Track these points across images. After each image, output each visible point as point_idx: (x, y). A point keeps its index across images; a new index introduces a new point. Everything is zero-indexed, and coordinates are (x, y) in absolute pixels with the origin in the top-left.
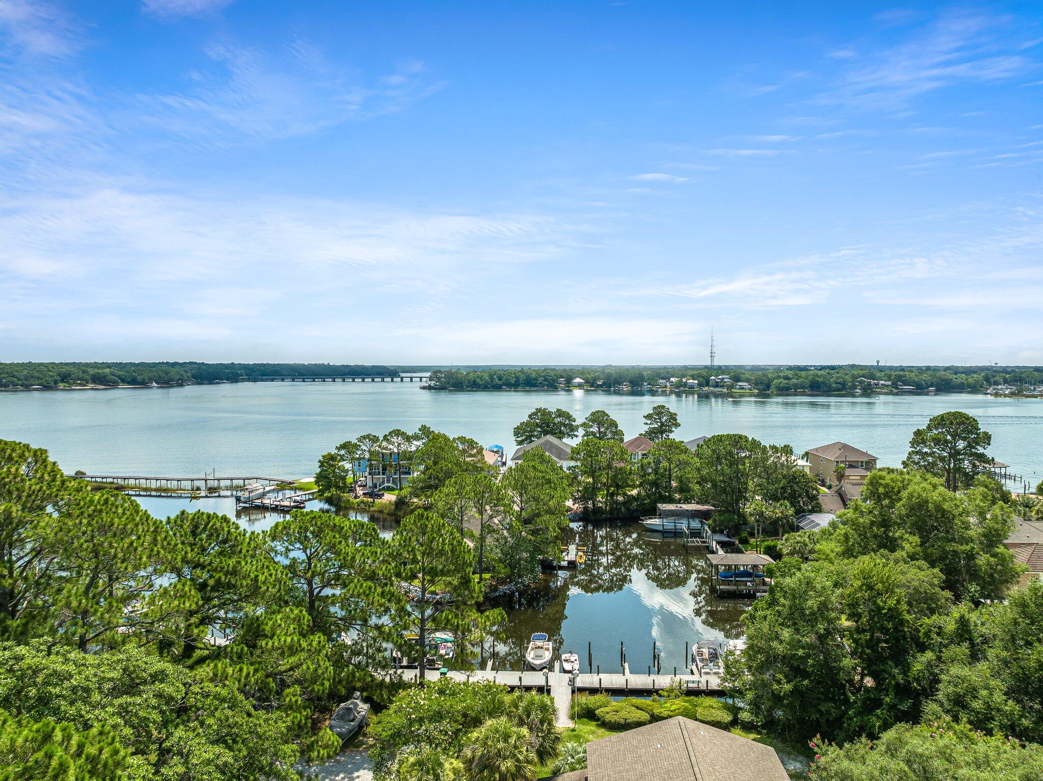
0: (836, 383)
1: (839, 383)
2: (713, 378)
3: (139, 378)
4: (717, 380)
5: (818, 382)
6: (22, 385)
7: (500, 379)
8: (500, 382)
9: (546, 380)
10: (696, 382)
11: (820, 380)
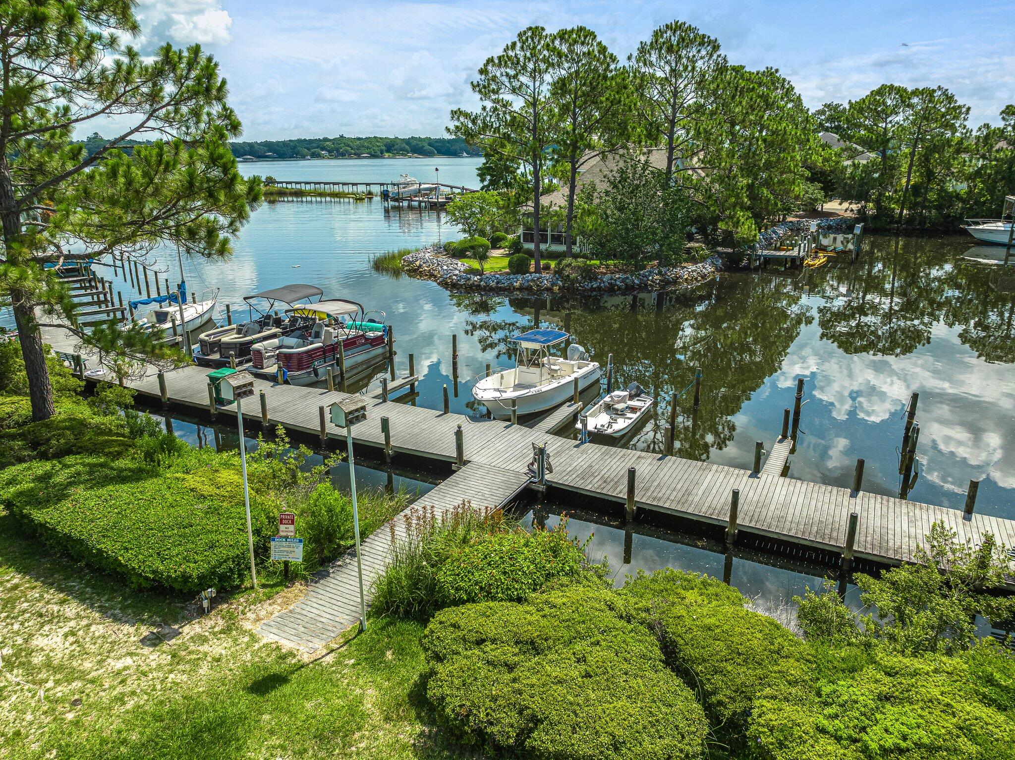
6: (355, 154)
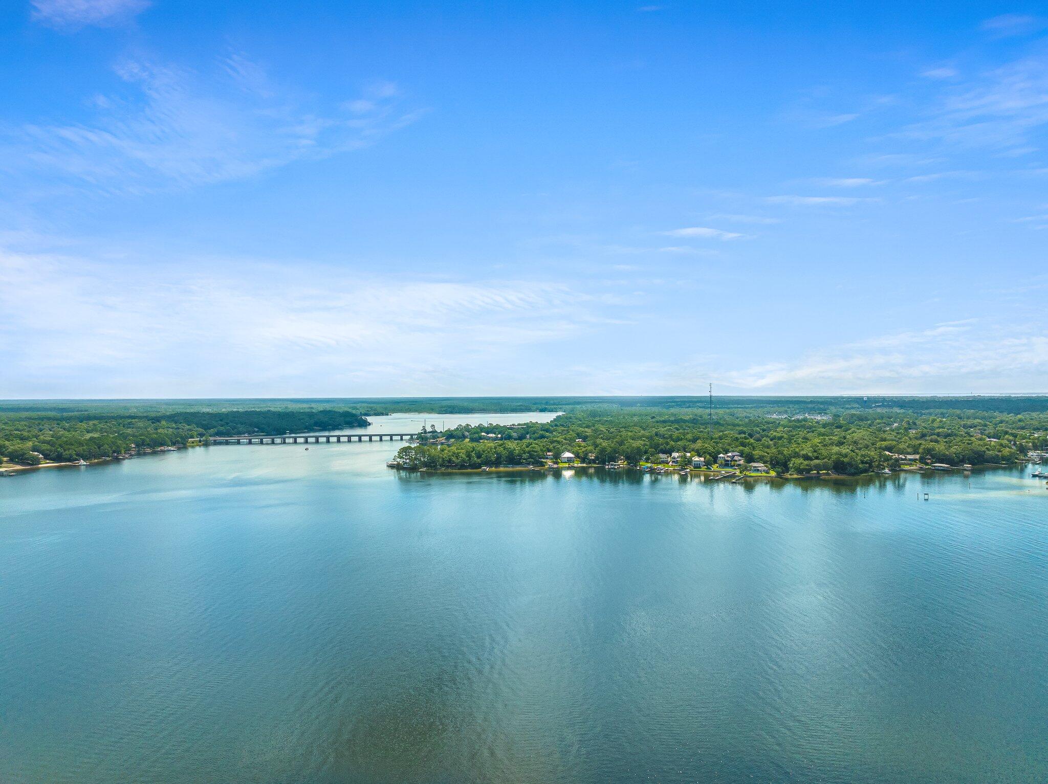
0: (862, 462)
1: (866, 463)
2: (721, 455)
3: (66, 454)
4: (727, 459)
5: (843, 462)
7: (479, 456)
8: (479, 461)
9: (531, 456)
10: (702, 459)
11: (846, 460)
